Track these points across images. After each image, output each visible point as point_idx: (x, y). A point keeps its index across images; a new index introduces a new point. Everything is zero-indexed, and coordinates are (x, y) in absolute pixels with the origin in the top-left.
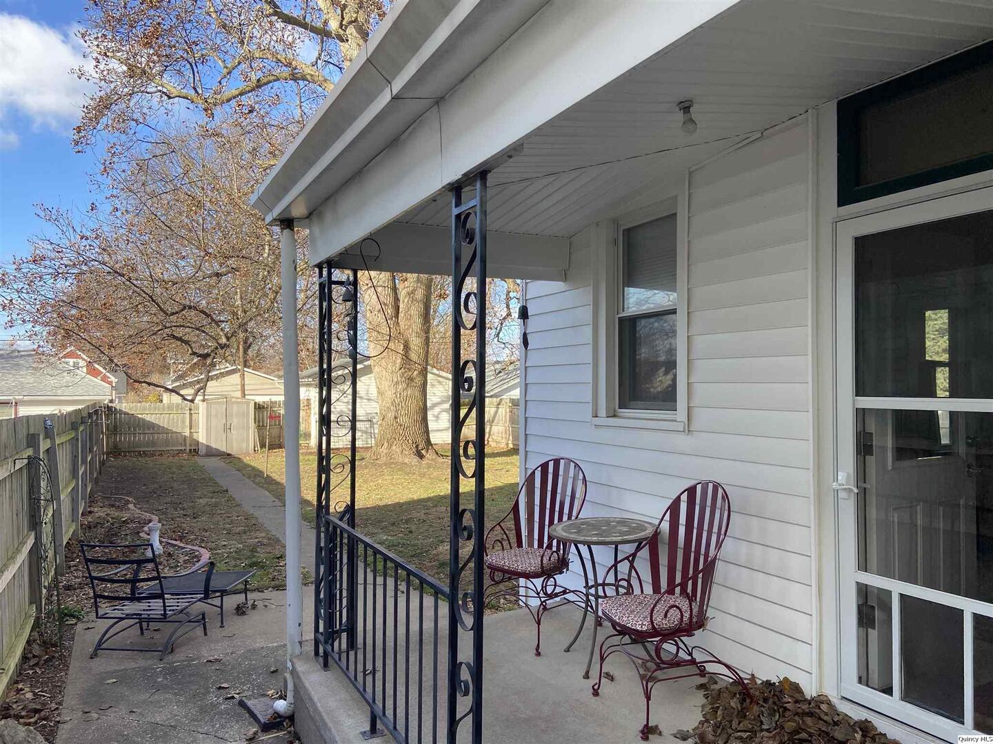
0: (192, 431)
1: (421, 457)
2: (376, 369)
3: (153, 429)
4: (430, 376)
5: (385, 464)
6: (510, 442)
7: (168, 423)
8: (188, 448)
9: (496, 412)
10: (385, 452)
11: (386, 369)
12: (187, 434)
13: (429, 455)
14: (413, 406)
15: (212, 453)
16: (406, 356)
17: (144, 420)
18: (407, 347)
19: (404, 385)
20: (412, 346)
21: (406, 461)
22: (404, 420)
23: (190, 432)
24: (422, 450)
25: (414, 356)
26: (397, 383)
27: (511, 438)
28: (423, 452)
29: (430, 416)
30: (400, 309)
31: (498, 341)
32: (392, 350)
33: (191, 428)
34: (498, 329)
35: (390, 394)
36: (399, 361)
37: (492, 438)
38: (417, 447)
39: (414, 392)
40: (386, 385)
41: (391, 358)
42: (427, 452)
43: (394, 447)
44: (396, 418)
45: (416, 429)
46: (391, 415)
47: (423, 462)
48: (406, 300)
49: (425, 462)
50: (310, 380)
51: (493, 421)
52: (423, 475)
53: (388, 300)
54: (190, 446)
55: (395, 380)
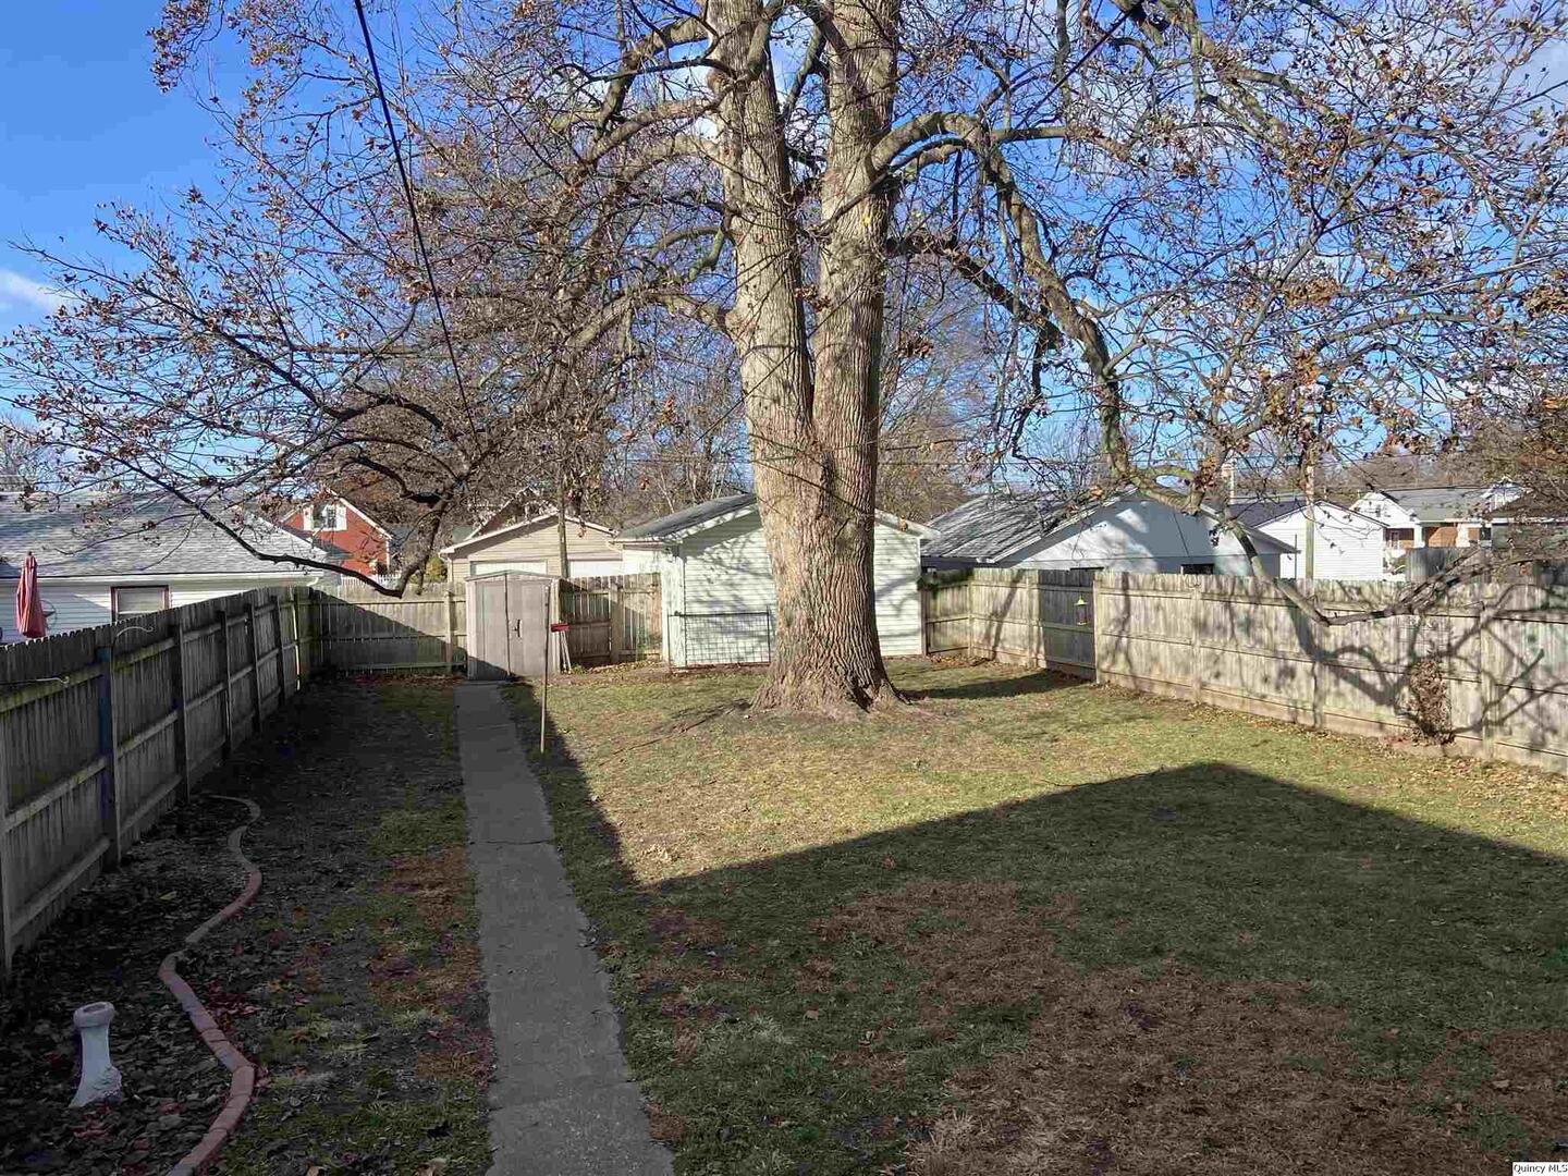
0: (456, 632)
1: (864, 702)
2: (769, 519)
3: (390, 630)
4: (880, 531)
5: (788, 719)
6: (1041, 656)
7: (415, 620)
8: (449, 664)
9: (1011, 596)
10: (788, 692)
11: (788, 520)
12: (448, 639)
13: (882, 698)
14: (844, 595)
15: (487, 673)
16: (829, 489)
17: (373, 615)
18: (830, 472)
19: (827, 553)
20: (842, 470)
21: (834, 713)
22: (825, 625)
23: (452, 635)
24: (866, 686)
25: (845, 491)
26: (811, 549)
27: (1042, 649)
28: (869, 691)
29: (881, 608)
30: (816, 394)
31: (1014, 455)
32: (801, 479)
33: (453, 629)
34: (1015, 430)
35: (796, 570)
36: (814, 502)
37: (1003, 648)
38: (855, 681)
39: (846, 567)
40: (788, 551)
41: (797, 495)
42: (876, 691)
43: (807, 682)
44: (810, 622)
45: (852, 643)
46: (801, 614)
47: (869, 717)
48: (828, 374)
49: (872, 715)
50: (656, 538)
51: (1004, 614)
52: (868, 750)
53: (791, 373)
54: (453, 660)
55: (807, 541)
